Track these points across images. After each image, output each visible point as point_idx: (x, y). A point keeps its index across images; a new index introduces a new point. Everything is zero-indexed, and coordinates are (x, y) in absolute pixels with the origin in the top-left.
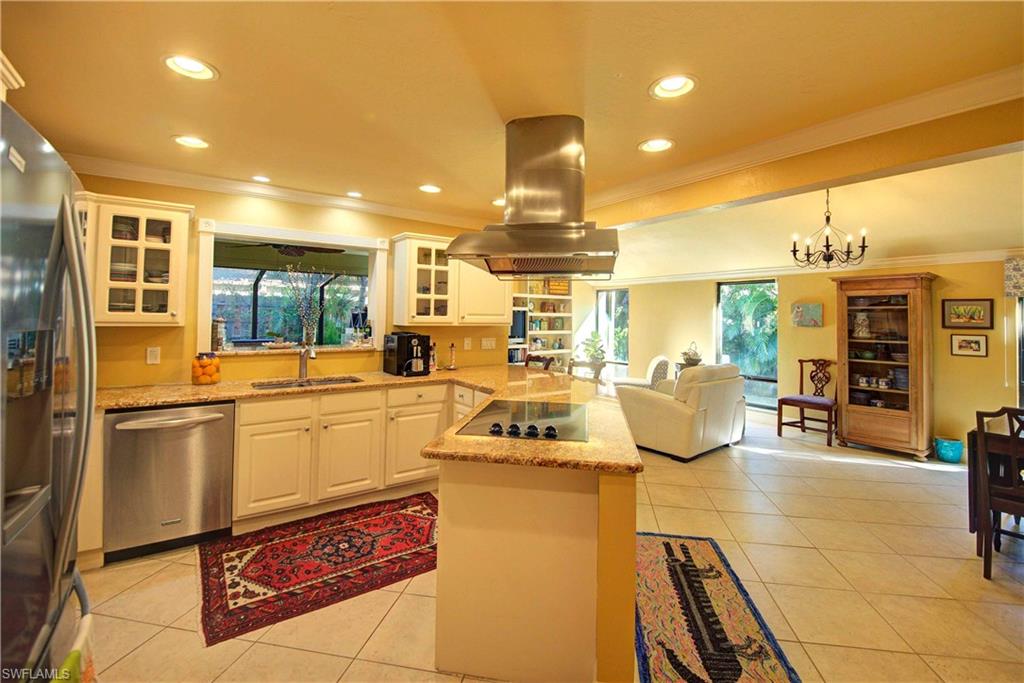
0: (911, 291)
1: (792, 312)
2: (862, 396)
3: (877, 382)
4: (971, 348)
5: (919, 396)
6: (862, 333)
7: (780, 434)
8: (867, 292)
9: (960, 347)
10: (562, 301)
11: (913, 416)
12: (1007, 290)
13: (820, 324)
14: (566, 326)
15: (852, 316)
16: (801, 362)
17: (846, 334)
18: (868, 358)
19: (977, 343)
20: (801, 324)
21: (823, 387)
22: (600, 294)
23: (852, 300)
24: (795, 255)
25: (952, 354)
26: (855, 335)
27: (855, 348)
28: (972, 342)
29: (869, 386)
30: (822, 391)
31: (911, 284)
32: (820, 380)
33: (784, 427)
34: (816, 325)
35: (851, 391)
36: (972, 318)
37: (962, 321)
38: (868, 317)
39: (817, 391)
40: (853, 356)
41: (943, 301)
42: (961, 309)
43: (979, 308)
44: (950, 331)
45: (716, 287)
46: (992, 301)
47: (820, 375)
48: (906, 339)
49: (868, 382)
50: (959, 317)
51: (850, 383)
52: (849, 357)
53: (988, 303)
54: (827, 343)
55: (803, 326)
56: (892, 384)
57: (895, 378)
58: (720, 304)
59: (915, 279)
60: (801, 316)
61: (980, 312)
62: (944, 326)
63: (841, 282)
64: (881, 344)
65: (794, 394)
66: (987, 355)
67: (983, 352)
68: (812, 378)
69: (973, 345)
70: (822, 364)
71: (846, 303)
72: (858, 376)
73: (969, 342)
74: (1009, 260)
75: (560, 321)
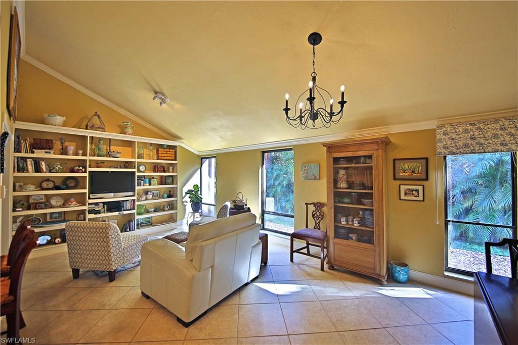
0: (375, 152)
1: (302, 170)
2: (342, 231)
3: (353, 221)
4: (413, 194)
5: (381, 234)
6: (343, 185)
7: (292, 260)
8: (346, 153)
9: (406, 194)
10: (172, 164)
11: (377, 249)
12: (439, 150)
13: (318, 177)
14: (175, 182)
15: (336, 172)
16: (307, 204)
17: (332, 185)
18: (346, 204)
19: (417, 191)
20: (307, 178)
21: (319, 222)
22: (204, 160)
23: (336, 160)
24: (287, 113)
25: (400, 199)
26: (338, 186)
27: (338, 196)
28: (414, 190)
29: (348, 224)
30: (319, 225)
31: (375, 147)
32: (318, 217)
33: (295, 254)
34: (315, 178)
35: (336, 227)
36: (413, 172)
37: (407, 174)
38: (346, 173)
39: (316, 225)
40: (337, 201)
41: (394, 160)
42: (406, 166)
43: (418, 165)
44: (398, 182)
45: (261, 154)
46: (427, 159)
47: (318, 213)
48: (372, 188)
49: (347, 221)
50: (404, 171)
51: (335, 221)
52: (334, 202)
53: (424, 160)
54: (321, 192)
55: (308, 179)
56: (362, 222)
57: (364, 217)
58: (264, 166)
59: (377, 143)
60: (307, 172)
61: (419, 168)
62: (395, 179)
63: (329, 147)
64: (354, 192)
65: (302, 229)
66: (423, 200)
67: (421, 198)
68: (313, 216)
69: (414, 192)
70: (319, 206)
71: (332, 162)
72: (340, 216)
73: (412, 190)
74: (440, 127)
75: (170, 179)
